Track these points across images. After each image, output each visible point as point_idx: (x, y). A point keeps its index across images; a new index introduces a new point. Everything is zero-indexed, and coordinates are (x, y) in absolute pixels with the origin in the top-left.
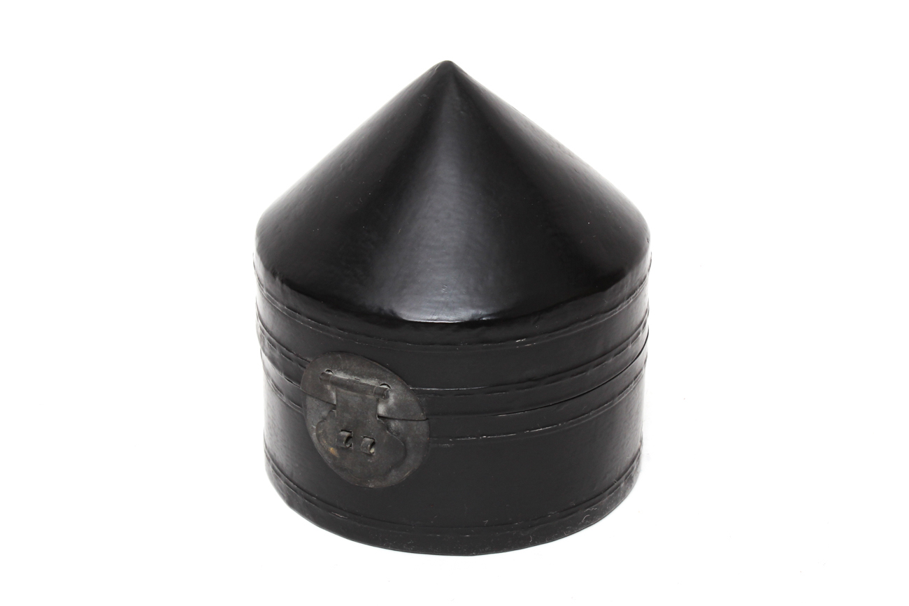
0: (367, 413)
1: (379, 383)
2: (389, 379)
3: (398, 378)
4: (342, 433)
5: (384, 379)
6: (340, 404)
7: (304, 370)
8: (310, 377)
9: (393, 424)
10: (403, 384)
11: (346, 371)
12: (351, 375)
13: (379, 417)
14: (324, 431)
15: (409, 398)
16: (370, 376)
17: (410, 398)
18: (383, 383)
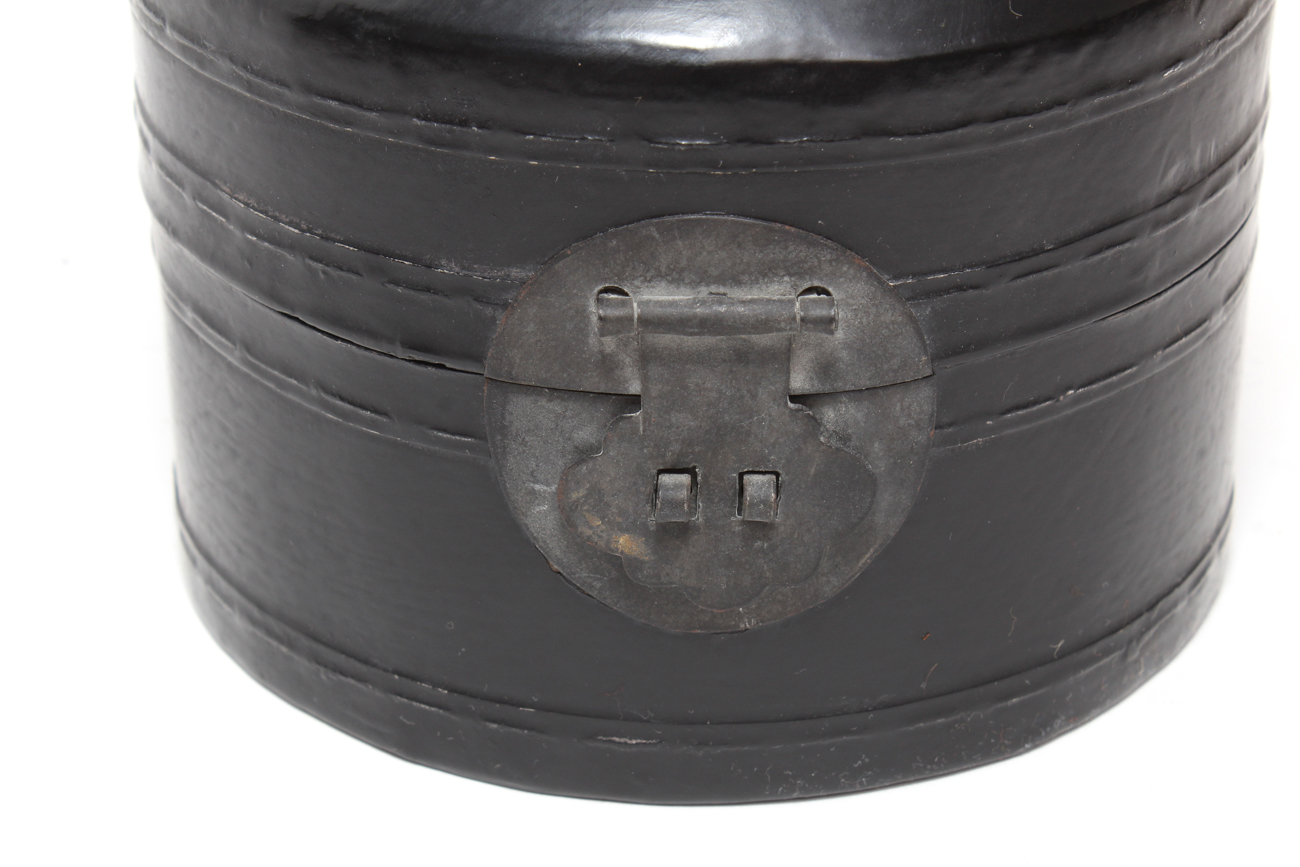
0: (754, 396)
1: (795, 287)
2: (827, 268)
3: (858, 259)
4: (666, 479)
5: (811, 272)
6: (655, 390)
7: (501, 316)
8: (531, 327)
9: (829, 415)
10: (871, 274)
11: (675, 276)
12: (694, 284)
13: (794, 398)
14: (596, 492)
15: (888, 317)
16: (766, 272)
17: (891, 314)
18: (807, 285)
